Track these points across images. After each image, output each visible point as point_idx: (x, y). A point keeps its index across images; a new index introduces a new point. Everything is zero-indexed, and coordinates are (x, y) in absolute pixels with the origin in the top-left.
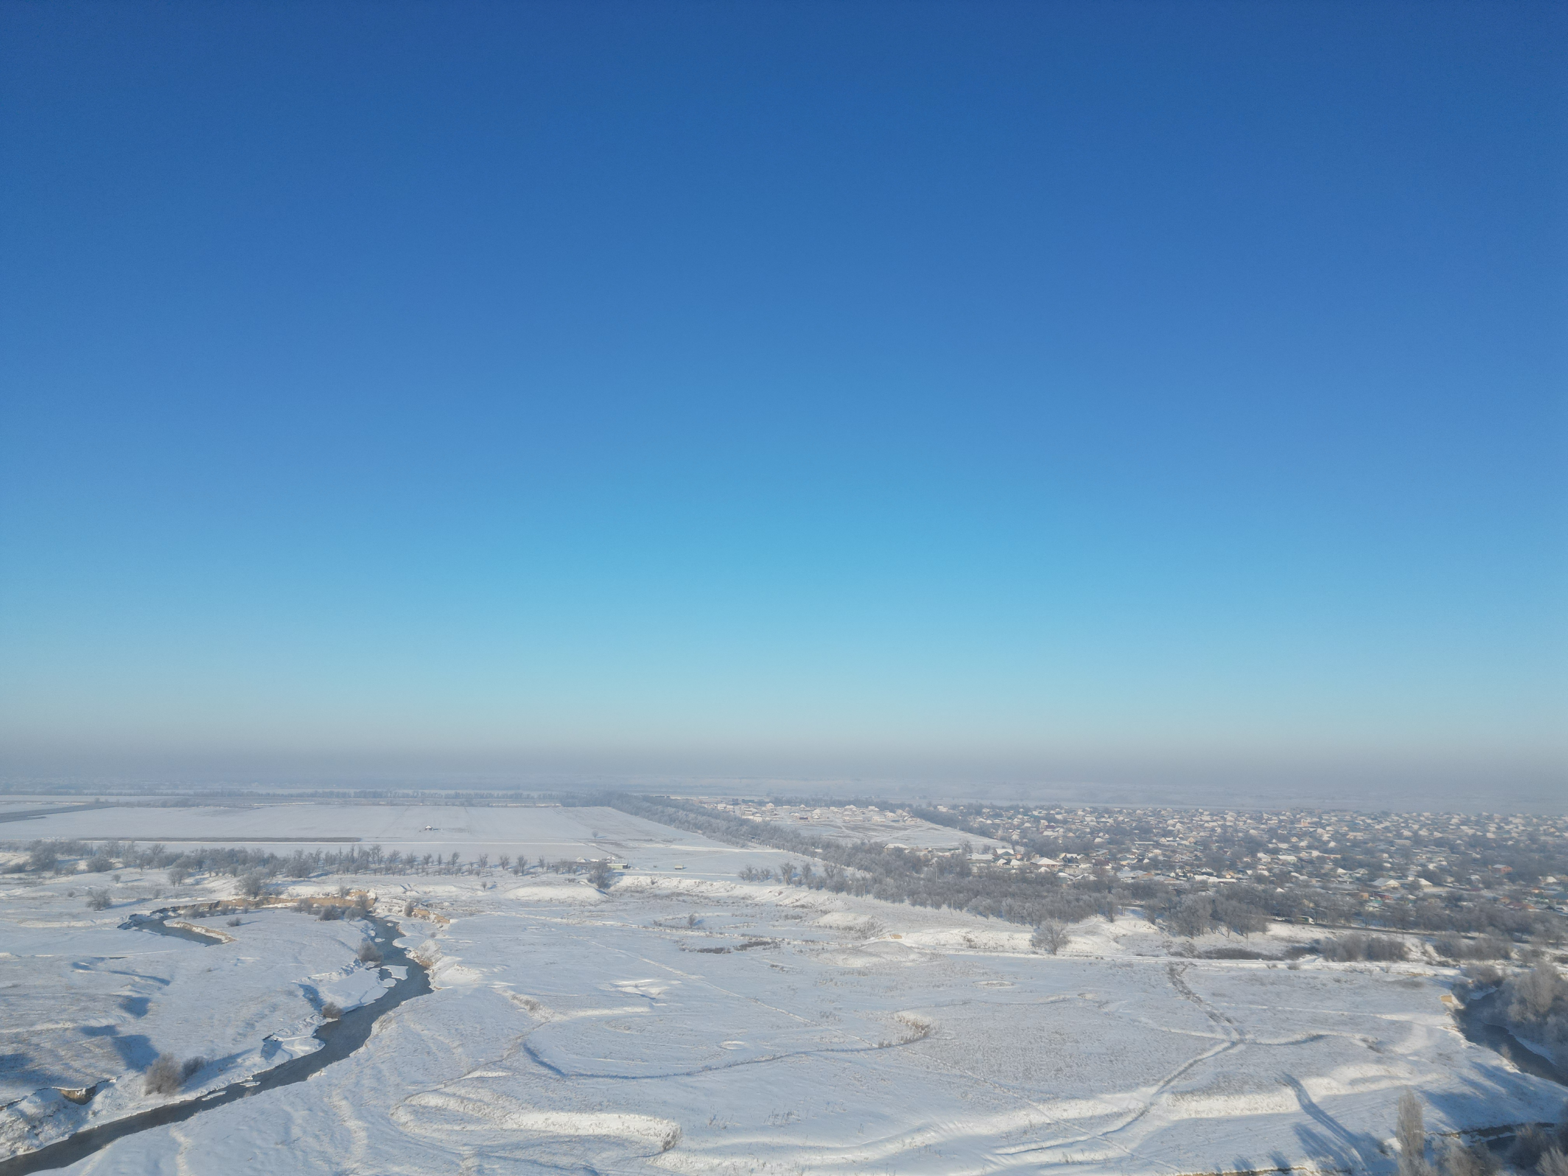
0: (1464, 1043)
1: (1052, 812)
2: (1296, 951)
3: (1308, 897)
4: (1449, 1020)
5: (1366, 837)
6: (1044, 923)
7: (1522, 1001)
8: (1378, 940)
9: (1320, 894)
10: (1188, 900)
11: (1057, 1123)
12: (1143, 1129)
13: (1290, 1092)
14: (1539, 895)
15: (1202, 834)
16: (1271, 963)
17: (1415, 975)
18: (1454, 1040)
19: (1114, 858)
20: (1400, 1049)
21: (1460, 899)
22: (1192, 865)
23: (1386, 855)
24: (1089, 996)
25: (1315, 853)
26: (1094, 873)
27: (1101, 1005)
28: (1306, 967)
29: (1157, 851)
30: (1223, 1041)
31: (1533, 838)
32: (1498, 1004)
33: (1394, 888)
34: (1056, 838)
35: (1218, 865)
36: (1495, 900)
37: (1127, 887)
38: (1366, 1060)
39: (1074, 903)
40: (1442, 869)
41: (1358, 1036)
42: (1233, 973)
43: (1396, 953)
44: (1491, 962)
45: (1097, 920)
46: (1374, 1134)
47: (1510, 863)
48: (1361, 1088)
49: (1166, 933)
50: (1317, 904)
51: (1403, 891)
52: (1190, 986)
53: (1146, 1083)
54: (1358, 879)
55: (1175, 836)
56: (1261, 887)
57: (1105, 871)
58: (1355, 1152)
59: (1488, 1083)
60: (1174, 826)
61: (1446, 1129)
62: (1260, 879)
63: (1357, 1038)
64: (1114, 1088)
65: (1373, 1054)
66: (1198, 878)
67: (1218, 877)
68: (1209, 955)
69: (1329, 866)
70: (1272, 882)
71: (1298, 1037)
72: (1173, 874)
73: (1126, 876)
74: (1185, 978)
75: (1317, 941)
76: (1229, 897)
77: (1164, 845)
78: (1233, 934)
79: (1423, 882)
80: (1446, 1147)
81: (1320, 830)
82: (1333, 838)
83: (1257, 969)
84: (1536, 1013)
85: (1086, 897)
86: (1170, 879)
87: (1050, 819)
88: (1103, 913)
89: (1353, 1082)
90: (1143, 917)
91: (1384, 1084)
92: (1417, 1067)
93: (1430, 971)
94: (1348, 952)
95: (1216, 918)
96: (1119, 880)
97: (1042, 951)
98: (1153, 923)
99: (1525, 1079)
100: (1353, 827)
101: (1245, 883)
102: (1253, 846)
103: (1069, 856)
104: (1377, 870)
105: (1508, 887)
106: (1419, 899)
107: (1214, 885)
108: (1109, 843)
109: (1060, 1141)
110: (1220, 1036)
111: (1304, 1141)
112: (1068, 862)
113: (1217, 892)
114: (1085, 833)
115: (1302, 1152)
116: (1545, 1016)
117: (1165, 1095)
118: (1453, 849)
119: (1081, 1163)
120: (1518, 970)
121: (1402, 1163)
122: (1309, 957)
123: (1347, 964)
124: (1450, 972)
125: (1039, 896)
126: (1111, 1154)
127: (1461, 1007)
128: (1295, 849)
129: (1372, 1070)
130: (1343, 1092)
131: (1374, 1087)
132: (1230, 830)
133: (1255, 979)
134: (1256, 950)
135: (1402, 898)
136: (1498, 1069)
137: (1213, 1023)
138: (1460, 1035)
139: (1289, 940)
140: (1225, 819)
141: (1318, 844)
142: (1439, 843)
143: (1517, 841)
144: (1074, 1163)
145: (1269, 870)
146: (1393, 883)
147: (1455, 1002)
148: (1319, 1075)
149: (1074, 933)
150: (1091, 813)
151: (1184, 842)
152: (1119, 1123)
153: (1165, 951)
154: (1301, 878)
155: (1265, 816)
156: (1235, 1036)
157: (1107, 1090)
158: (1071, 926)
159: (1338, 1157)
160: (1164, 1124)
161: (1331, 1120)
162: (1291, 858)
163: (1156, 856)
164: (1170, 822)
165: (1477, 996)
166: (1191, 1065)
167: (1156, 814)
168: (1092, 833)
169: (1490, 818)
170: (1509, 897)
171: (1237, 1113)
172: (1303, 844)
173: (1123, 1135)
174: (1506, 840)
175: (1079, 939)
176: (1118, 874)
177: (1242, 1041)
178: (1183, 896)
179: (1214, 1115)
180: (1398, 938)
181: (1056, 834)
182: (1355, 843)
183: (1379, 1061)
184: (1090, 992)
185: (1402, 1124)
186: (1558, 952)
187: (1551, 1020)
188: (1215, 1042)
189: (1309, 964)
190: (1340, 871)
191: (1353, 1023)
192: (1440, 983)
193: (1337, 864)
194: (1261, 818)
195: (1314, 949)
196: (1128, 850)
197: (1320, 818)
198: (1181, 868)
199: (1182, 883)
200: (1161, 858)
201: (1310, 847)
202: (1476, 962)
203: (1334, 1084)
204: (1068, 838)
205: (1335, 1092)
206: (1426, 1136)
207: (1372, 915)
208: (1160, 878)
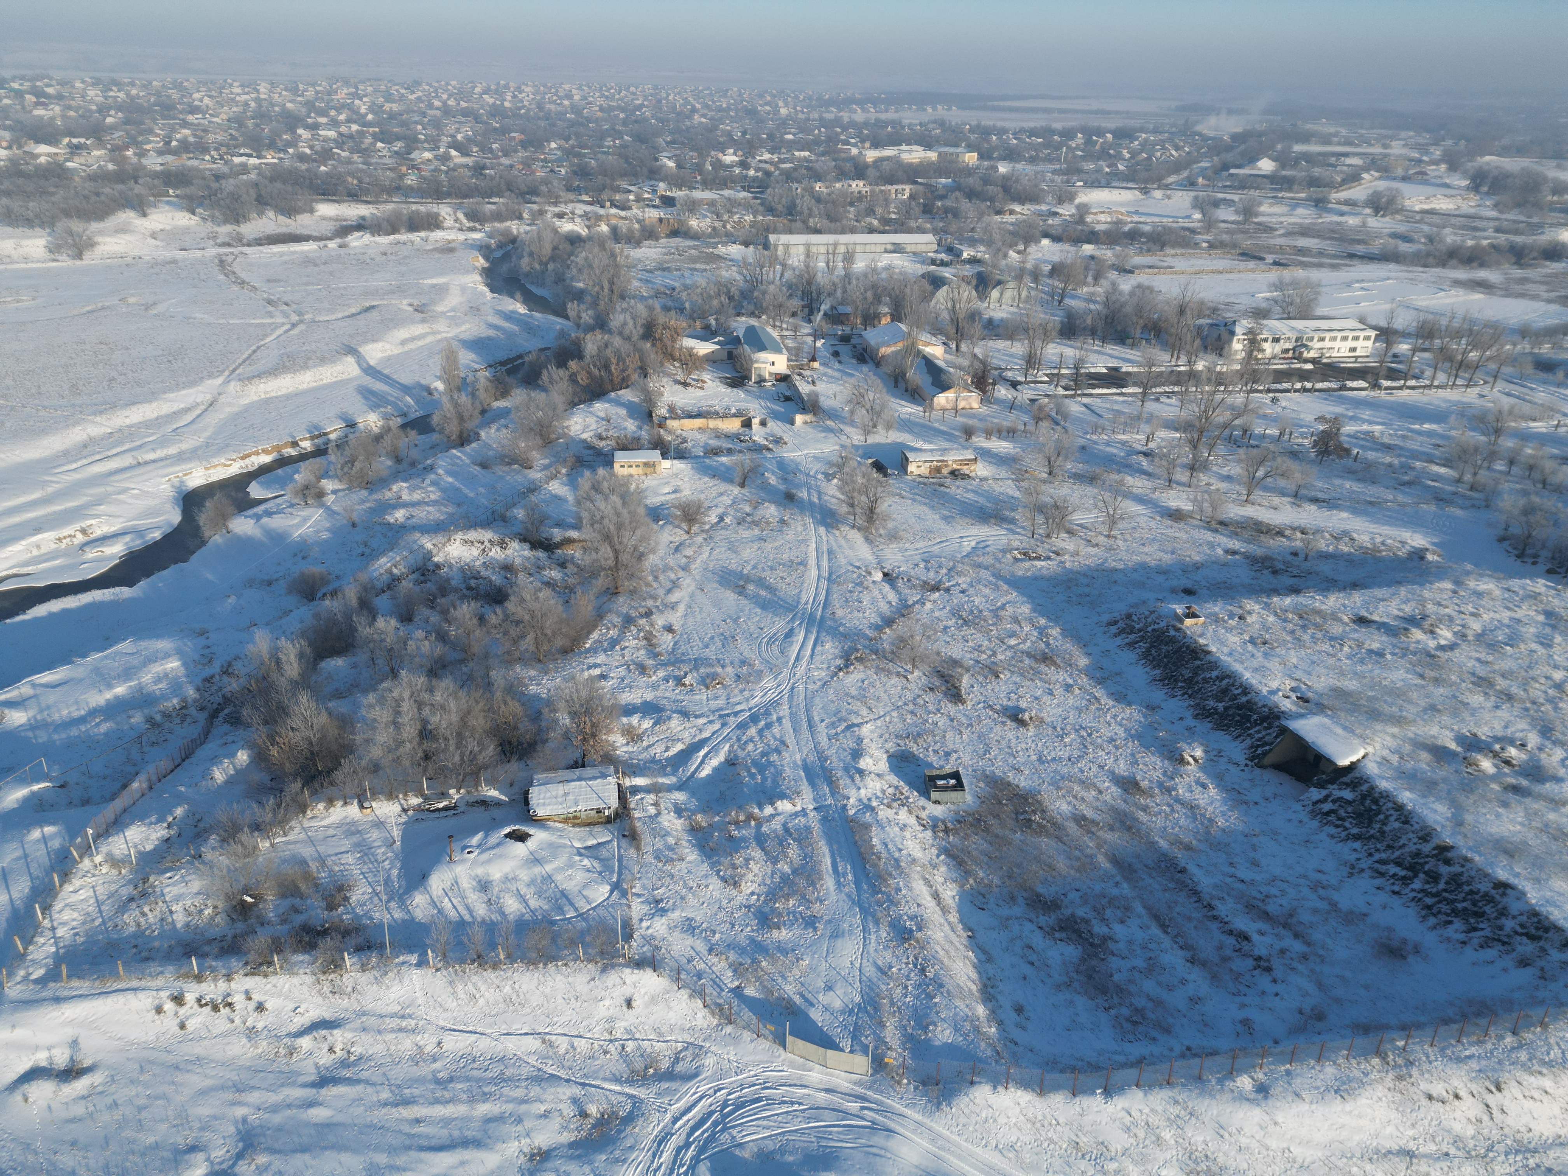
0: (489, 295)
1: (38, 84)
2: (344, 230)
3: (352, 174)
4: (478, 278)
5: (401, 108)
6: (60, 226)
7: (531, 254)
8: (418, 212)
9: (362, 171)
10: (229, 185)
11: (120, 430)
12: (214, 418)
13: (350, 360)
14: (545, 160)
15: (234, 109)
16: (321, 243)
17: (449, 242)
18: (482, 294)
19: (136, 143)
20: (440, 308)
21: (484, 167)
22: (227, 146)
23: (419, 127)
24: (132, 300)
25: (355, 127)
26: (112, 160)
27: (147, 307)
28: (354, 244)
29: (186, 132)
30: (283, 324)
31: (540, 107)
32: (514, 259)
33: (429, 160)
34: (53, 119)
35: (257, 145)
36: (512, 166)
37: (156, 175)
38: (413, 322)
39: (94, 199)
40: (468, 139)
41: (405, 302)
42: (286, 258)
43: (433, 223)
44: (508, 223)
45: (127, 216)
46: (423, 382)
47: (522, 132)
48: (411, 346)
49: (209, 223)
50: (360, 181)
51: (436, 163)
52: (243, 275)
53: (211, 376)
54: (396, 153)
55: (204, 113)
56: (304, 167)
57: (125, 158)
58: (408, 399)
59: (506, 325)
60: (201, 100)
61: (477, 366)
62: (302, 158)
63: (404, 304)
64: (178, 387)
65: (420, 316)
66: (237, 160)
67: (258, 157)
68: (259, 242)
69: (369, 140)
70: (315, 160)
71: (353, 310)
72: (207, 158)
73: (154, 162)
74: (236, 267)
75: (363, 218)
76: (272, 180)
77: (192, 124)
78: (281, 218)
79: (453, 153)
80: (477, 380)
81: (357, 102)
82: (371, 110)
83: (309, 251)
84: (541, 263)
85: (107, 190)
86: (206, 163)
87: (38, 93)
88: (133, 208)
89: (403, 342)
90: (181, 208)
91: (429, 339)
92: (454, 321)
93: (461, 237)
94: (389, 226)
95: (262, 202)
96: (145, 167)
97: (64, 257)
98: (194, 213)
99: (531, 317)
100: (389, 98)
101: (287, 163)
102: (292, 122)
103: (75, 141)
104: (412, 142)
105: (522, 154)
106: (450, 170)
107: (255, 167)
108: (125, 124)
109: (127, 446)
110: (279, 320)
111: (366, 398)
112: (75, 149)
113: (259, 174)
114: (90, 111)
115: (365, 408)
116: (546, 264)
117: (233, 384)
118: (477, 119)
119: (154, 461)
120: (528, 228)
121: (445, 400)
122: (356, 234)
123: (392, 237)
124: (477, 236)
125: (44, 193)
126: (184, 446)
127: (486, 265)
128: (334, 123)
129: (419, 329)
130: (396, 352)
131: (420, 343)
132: (265, 104)
133: (308, 261)
134: (306, 232)
135: (436, 170)
136: (513, 312)
137: (271, 309)
138: (486, 289)
139: (337, 219)
140: (258, 91)
141: (356, 117)
142: (465, 113)
143: (528, 110)
144: (146, 463)
145: (311, 147)
146: (427, 155)
147: (482, 262)
148: (374, 341)
149: (101, 233)
150: (93, 85)
151: (215, 120)
152: (189, 418)
153: (211, 242)
154: (343, 154)
155: (301, 87)
156: (295, 318)
157: (170, 390)
158: (94, 226)
159: (394, 405)
160: (235, 409)
161: (387, 377)
162: (331, 134)
163: (185, 137)
164: (196, 96)
165: (498, 254)
166: (254, 352)
167: (178, 86)
168: (100, 111)
169: (507, 87)
170: (522, 163)
171: (304, 386)
172: (342, 117)
173: (194, 427)
174: (520, 109)
175: (108, 239)
176: (143, 161)
177: (301, 322)
178: (223, 182)
179: (284, 391)
180: (434, 208)
181: (51, 113)
182: (392, 116)
183: (424, 321)
184: (133, 295)
185: (444, 369)
186: (557, 210)
187: (551, 266)
188: (277, 326)
189: (358, 241)
190: (380, 145)
191: (400, 290)
192: (470, 246)
193: (376, 138)
194: (297, 89)
195: (361, 226)
196: (151, 132)
197: (357, 88)
198: (216, 149)
199: (219, 166)
200: (191, 139)
201: (349, 121)
202: (497, 225)
203: (388, 346)
204: (69, 117)
205: (389, 353)
206: (462, 375)
207: (410, 188)
208: (194, 163)
